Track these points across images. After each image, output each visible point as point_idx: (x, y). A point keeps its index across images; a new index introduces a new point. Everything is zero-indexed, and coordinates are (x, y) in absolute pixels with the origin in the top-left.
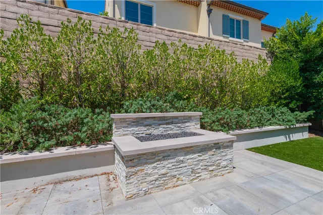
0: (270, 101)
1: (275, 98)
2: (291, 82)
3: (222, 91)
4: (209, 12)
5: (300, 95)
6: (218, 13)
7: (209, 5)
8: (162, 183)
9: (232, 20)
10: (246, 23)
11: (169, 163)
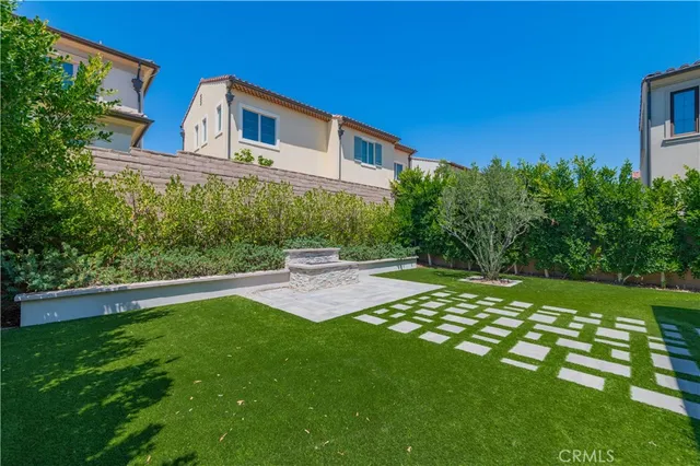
0: (390, 238)
1: (394, 236)
2: (405, 223)
3: (353, 230)
4: (341, 133)
5: (413, 233)
6: (350, 134)
7: (340, 126)
8: (325, 284)
9: (365, 143)
10: (379, 147)
11: (327, 275)
